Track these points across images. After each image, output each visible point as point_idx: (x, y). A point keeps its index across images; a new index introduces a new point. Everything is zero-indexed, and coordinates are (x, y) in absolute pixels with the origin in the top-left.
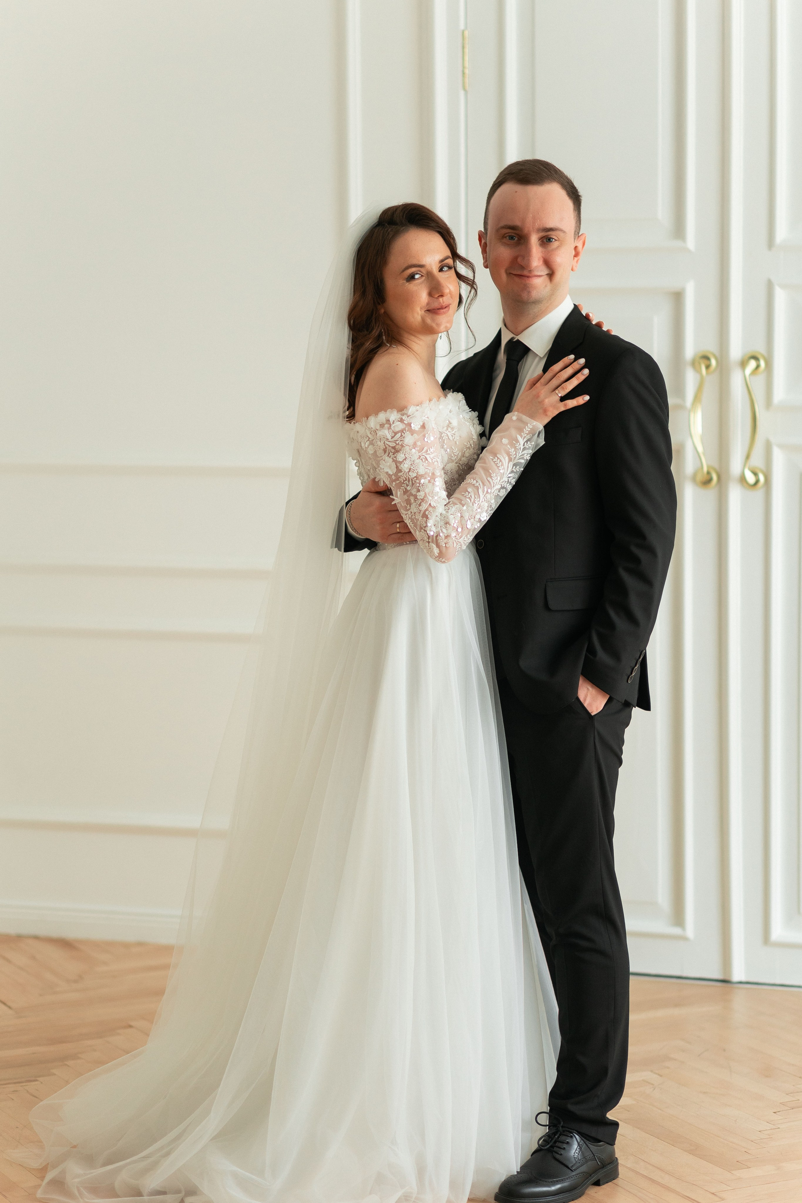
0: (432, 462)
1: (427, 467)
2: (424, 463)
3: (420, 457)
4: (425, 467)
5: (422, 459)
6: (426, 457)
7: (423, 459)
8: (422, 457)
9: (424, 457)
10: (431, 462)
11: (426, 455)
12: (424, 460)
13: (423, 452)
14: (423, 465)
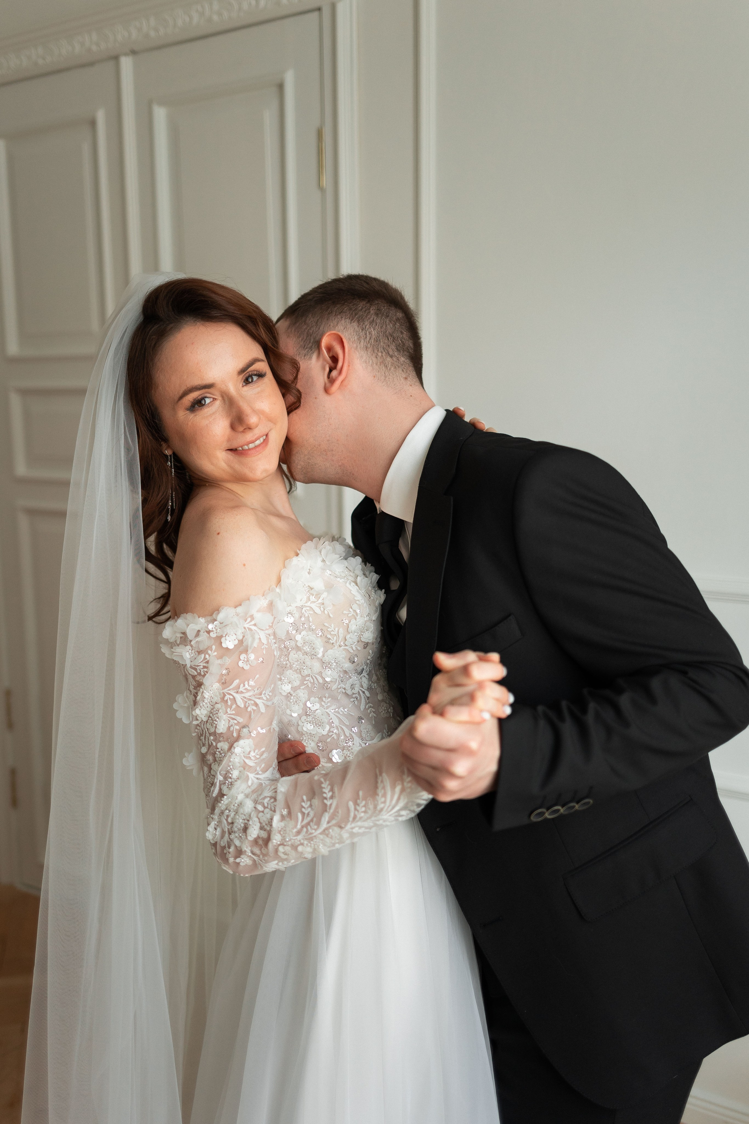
0: (245, 706)
1: (233, 716)
2: (229, 709)
3: (224, 696)
4: (230, 716)
5: (227, 700)
6: (234, 698)
7: (229, 700)
8: (227, 697)
9: (231, 697)
10: (242, 706)
11: (235, 694)
12: (229, 703)
13: (231, 687)
14: (227, 712)
